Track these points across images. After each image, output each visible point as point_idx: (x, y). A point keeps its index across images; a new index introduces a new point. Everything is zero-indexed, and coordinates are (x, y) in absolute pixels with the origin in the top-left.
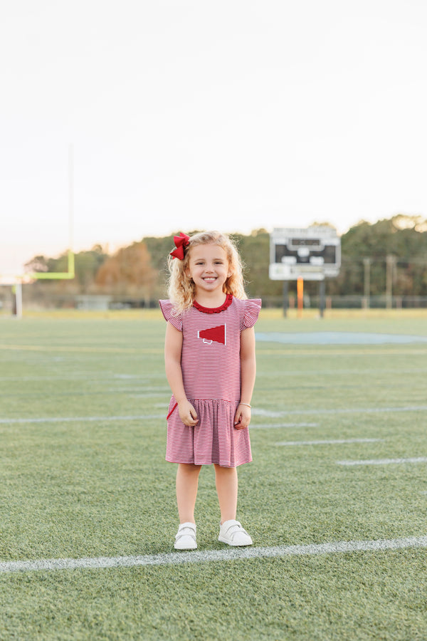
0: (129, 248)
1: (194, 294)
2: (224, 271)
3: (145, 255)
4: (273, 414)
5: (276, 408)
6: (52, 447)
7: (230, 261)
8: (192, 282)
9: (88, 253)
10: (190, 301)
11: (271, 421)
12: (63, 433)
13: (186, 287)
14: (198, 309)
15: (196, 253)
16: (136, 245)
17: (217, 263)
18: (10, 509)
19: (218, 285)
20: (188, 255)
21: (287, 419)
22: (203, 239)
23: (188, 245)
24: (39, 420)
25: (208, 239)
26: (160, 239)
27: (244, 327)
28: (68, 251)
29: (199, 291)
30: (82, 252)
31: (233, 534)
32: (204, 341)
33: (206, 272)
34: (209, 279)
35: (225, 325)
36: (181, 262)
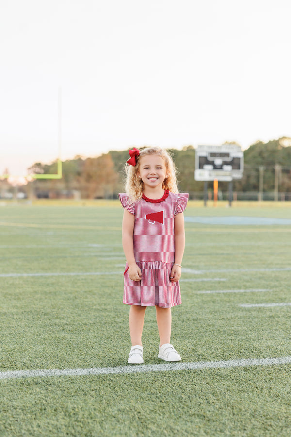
0: (99, 158)
1: (143, 189)
2: (163, 173)
3: (110, 163)
4: (197, 272)
5: (198, 268)
6: (46, 293)
7: (167, 167)
8: (141, 181)
9: (71, 161)
10: (140, 195)
11: (195, 276)
12: (53, 284)
13: (137, 184)
14: (145, 200)
15: (144, 161)
16: (104, 156)
17: (158, 168)
18: (16, 335)
19: (159, 183)
20: (139, 163)
21: (206, 276)
22: (149, 151)
23: (139, 156)
24: (37, 275)
25: (152, 152)
26: (120, 152)
27: (176, 212)
28: (57, 160)
29: (146, 187)
30: (67, 161)
31: (168, 354)
32: (149, 221)
33: (150, 174)
34: (152, 179)
35: (164, 211)
36: (134, 168)
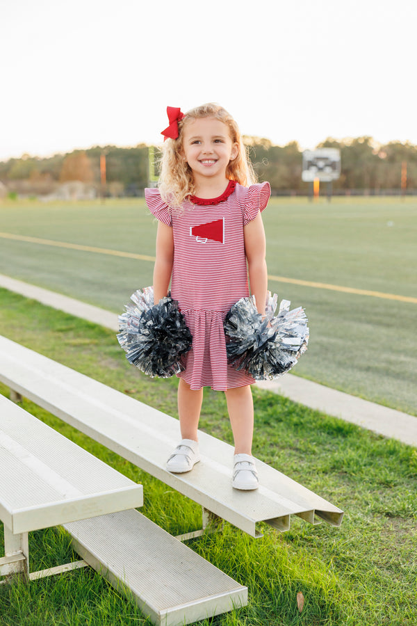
2: (226, 151)
8: (188, 168)
19: (219, 170)
20: (183, 133)
27: (245, 221)
31: (237, 472)
32: (197, 239)
33: (203, 152)
34: (207, 162)
35: (224, 219)
36: (174, 142)
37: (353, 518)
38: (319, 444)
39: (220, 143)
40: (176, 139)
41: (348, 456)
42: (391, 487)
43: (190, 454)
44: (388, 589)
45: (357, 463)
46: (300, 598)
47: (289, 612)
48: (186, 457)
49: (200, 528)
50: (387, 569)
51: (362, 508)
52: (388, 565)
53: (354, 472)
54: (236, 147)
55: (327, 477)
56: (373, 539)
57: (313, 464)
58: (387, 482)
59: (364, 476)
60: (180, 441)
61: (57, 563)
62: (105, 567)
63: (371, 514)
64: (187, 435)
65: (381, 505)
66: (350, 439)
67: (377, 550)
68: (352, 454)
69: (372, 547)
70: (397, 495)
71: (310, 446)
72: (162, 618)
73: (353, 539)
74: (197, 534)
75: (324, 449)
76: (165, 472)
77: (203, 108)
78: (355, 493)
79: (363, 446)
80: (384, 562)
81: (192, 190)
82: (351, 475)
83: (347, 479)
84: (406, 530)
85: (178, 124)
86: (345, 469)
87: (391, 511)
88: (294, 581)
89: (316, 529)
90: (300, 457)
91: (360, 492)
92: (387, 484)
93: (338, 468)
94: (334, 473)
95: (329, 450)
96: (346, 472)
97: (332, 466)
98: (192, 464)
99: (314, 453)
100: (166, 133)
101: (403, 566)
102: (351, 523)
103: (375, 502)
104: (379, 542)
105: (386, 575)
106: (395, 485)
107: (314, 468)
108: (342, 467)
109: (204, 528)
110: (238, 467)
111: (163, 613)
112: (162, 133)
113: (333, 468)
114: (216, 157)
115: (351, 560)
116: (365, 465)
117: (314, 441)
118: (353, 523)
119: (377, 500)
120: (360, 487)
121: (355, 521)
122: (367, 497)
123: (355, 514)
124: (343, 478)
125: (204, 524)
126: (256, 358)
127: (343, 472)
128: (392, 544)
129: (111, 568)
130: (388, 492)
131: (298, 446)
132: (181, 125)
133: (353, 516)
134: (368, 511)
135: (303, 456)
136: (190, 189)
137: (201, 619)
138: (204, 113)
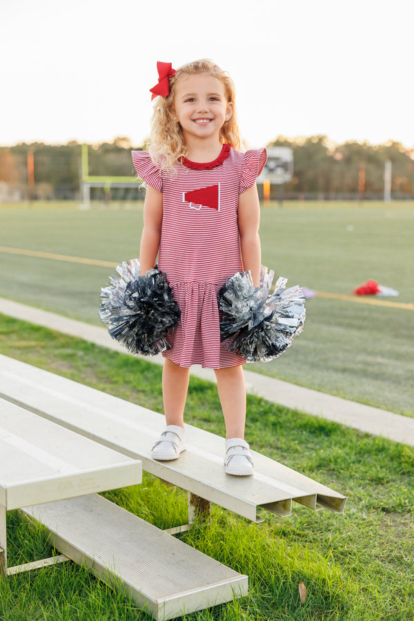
2: (221, 111)
13: (173, 133)
20: (174, 91)
31: (231, 457)
32: (190, 205)
33: (198, 111)
34: (202, 121)
35: (219, 184)
36: (164, 101)
37: (347, 514)
38: (301, 443)
39: (216, 102)
40: (167, 97)
41: (334, 454)
42: (383, 484)
43: (176, 440)
44: (393, 580)
45: (344, 460)
46: (302, 588)
47: (290, 603)
48: (173, 444)
49: (186, 523)
50: (389, 562)
51: (355, 503)
52: (389, 558)
53: (342, 469)
54: (230, 107)
55: (314, 474)
56: (371, 533)
57: (297, 462)
58: (379, 478)
59: (353, 473)
60: (165, 427)
61: (35, 558)
62: (90, 559)
63: (365, 509)
64: (172, 421)
65: (376, 501)
66: (334, 437)
67: (376, 544)
68: (337, 451)
69: (371, 541)
70: (390, 491)
71: (292, 444)
72: (160, 606)
73: (349, 533)
74: (183, 529)
75: (307, 448)
76: (150, 460)
77: (198, 63)
78: (346, 489)
79: (349, 443)
80: (385, 555)
81: (184, 152)
82: (340, 472)
83: (335, 477)
84: (405, 524)
85: (169, 81)
86: (332, 466)
87: (386, 506)
88: (294, 572)
89: (308, 525)
90: (282, 456)
91: (351, 489)
92: (378, 481)
93: (324, 466)
94: (321, 471)
95: (312, 449)
96: (333, 470)
97: (317, 464)
98: (179, 452)
99: (296, 451)
100: (155, 91)
101: (405, 559)
102: (346, 518)
103: (368, 498)
104: (378, 536)
105: (389, 568)
106: (388, 482)
107: (299, 466)
108: (329, 465)
109: (190, 523)
110: (231, 452)
111: (160, 601)
112: (151, 90)
113: (319, 466)
114: (211, 117)
115: (350, 554)
116: (354, 463)
117: (295, 440)
118: (348, 518)
119: (371, 496)
120: (352, 483)
121: (349, 516)
122: (360, 493)
123: (349, 510)
124: (331, 475)
125: (190, 519)
126: (251, 338)
127: (330, 470)
128: (392, 538)
129: (97, 560)
130: (382, 488)
131: (279, 445)
132: (172, 82)
133: (348, 512)
134: (363, 507)
135: (285, 454)
136: (181, 152)
137: (200, 609)
138: (199, 68)
